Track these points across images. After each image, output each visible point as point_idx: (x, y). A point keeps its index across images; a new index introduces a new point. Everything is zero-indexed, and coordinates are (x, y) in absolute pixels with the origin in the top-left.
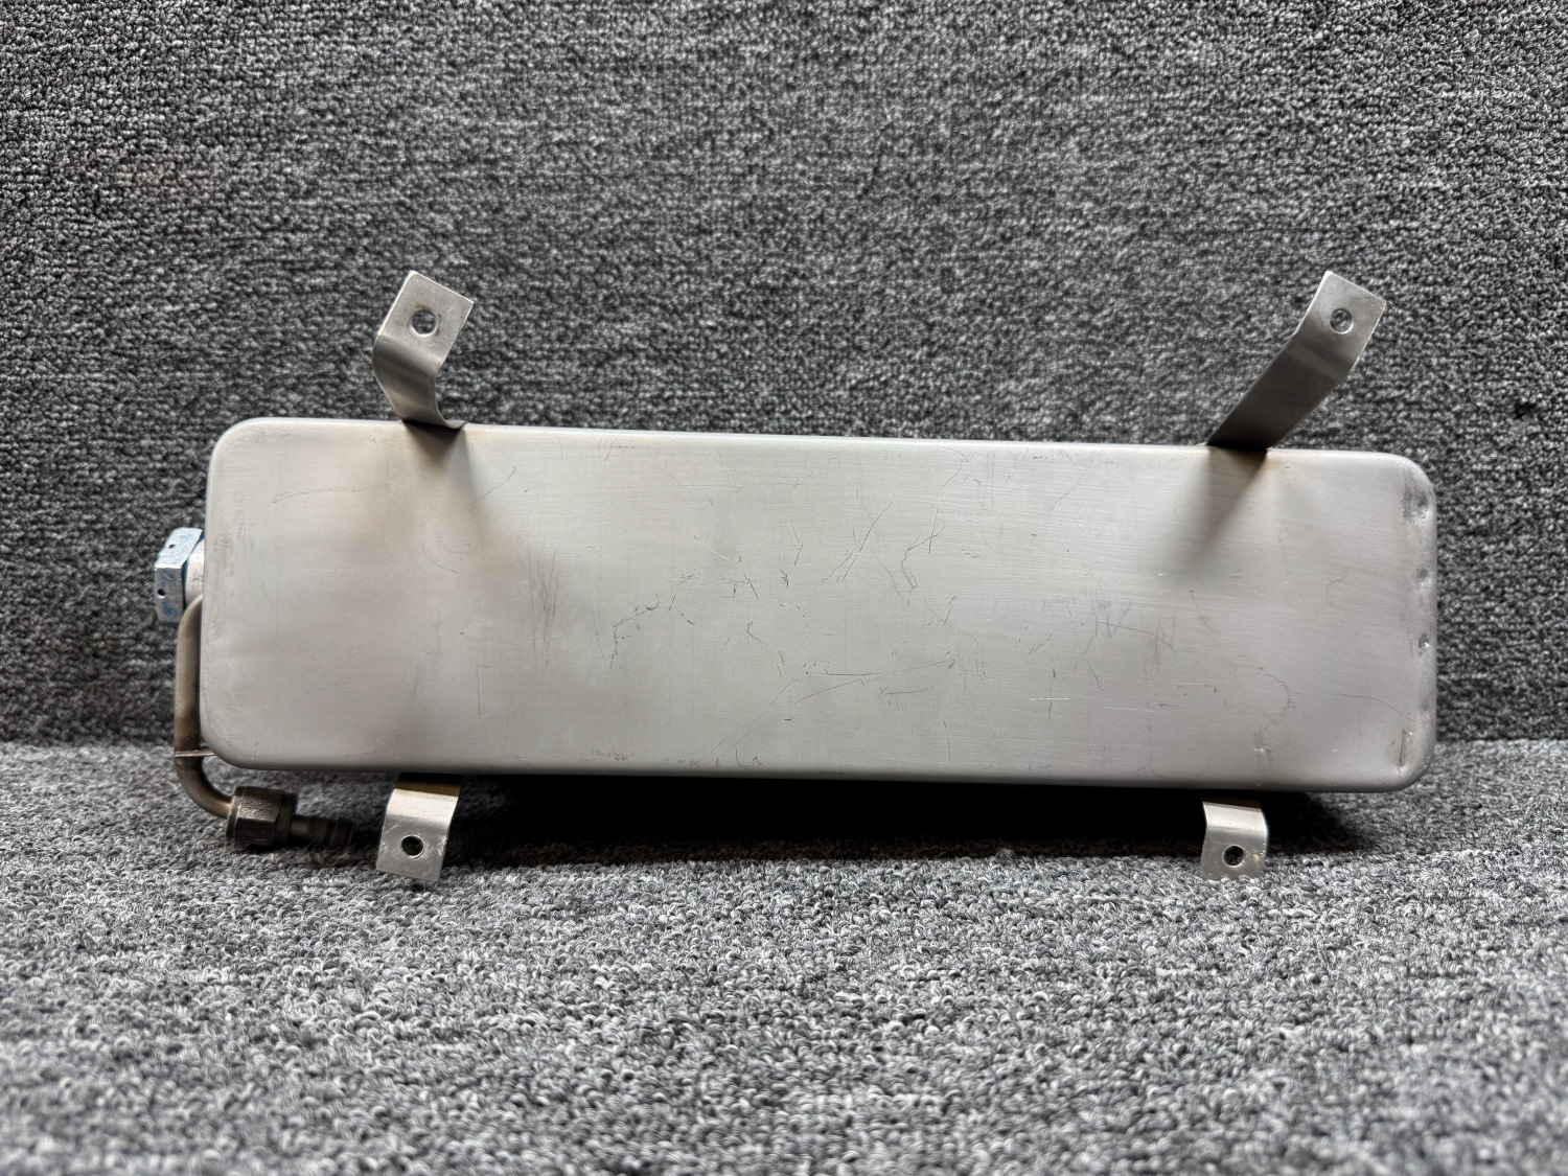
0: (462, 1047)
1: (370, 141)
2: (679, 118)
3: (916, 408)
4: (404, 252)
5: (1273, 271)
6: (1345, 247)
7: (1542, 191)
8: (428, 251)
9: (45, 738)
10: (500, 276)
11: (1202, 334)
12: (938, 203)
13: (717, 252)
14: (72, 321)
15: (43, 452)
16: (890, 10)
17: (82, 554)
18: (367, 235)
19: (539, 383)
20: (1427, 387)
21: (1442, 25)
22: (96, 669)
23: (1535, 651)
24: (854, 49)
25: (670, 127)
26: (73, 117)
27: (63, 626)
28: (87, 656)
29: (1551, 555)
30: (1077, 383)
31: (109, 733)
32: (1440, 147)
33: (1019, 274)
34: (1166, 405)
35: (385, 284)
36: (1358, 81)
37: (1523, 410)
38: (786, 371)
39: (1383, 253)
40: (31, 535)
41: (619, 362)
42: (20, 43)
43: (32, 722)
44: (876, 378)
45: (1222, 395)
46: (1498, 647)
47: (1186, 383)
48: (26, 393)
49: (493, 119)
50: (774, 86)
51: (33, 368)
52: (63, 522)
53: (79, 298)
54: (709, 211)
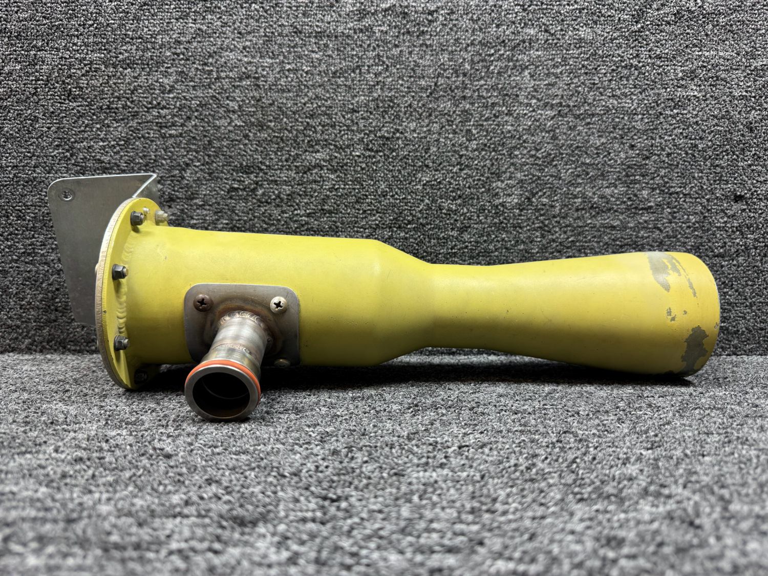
0: (244, 457)
1: (200, 68)
2: (345, 59)
3: (454, 194)
4: (214, 119)
5: (620, 133)
6: (653, 122)
7: (743, 97)
8: (226, 119)
9: (29, 350)
10: (259, 131)
11: (588, 161)
12: (464, 100)
13: (361, 121)
14: (55, 149)
15: (37, 211)
16: (442, 12)
17: (53, 260)
18: (197, 111)
19: (276, 181)
20: (693, 187)
21: (695, 22)
22: (56, 317)
23: (748, 313)
24: (426, 29)
25: (340, 63)
26: (61, 54)
27: (41, 296)
28: (52, 310)
29: (754, 267)
30: (530, 183)
31: (61, 348)
32: (696, 77)
33: (503, 132)
34: (572, 194)
35: (205, 133)
36: (657, 47)
37: (738, 198)
38: (393, 177)
39: (671, 125)
40: (28, 251)
41: (314, 172)
42: (38, 21)
43: (23, 343)
44: (436, 180)
45: (597, 190)
46: (731, 311)
47: (581, 184)
48: (30, 183)
49: (258, 59)
50: (390, 46)
51: (34, 171)
52: (44, 245)
53: (59, 138)
54: (358, 102)
